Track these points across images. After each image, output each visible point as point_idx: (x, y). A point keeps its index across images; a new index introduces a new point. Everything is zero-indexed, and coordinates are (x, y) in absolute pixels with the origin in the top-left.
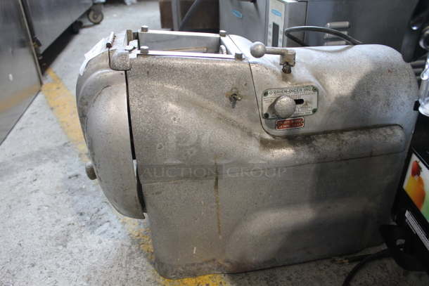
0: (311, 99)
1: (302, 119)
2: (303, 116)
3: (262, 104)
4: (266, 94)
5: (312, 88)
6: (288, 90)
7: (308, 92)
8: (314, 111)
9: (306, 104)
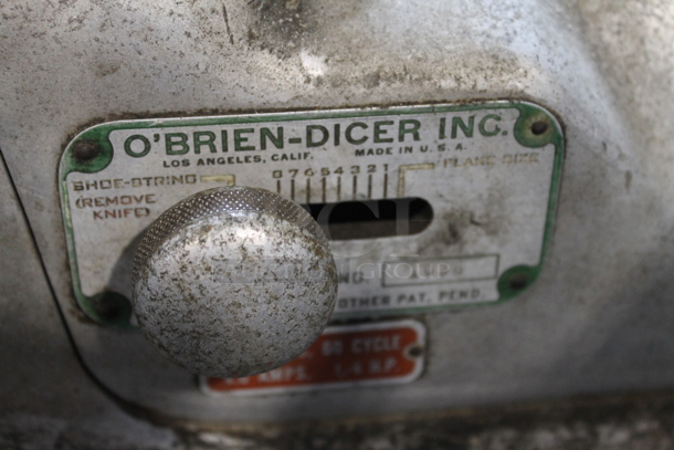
0: (497, 197)
1: (409, 335)
2: (421, 316)
3: (63, 227)
4: (90, 152)
5: (509, 120)
6: (296, 129)
7: (476, 145)
8: (515, 282)
9: (453, 235)
